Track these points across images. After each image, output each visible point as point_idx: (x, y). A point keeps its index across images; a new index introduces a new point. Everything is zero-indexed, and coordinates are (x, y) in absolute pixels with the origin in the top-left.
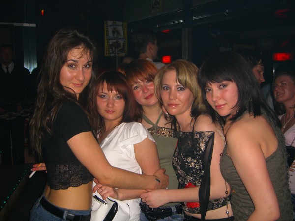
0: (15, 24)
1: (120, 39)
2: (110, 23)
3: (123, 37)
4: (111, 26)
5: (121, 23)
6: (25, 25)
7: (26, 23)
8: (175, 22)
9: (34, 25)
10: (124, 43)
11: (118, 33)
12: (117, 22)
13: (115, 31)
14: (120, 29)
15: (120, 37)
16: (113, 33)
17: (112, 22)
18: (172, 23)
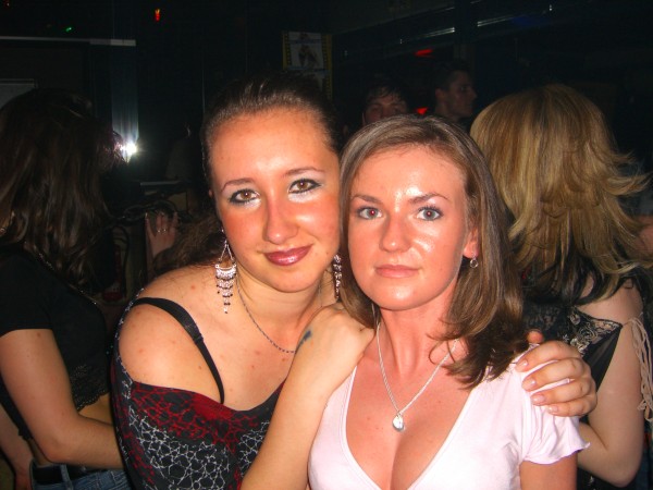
0: (94, 41)
1: (316, 70)
2: (294, 36)
3: (322, 66)
4: (297, 42)
5: (317, 36)
6: (115, 42)
7: (116, 38)
8: (439, 33)
9: (131, 43)
10: (324, 81)
11: (312, 58)
12: (309, 34)
13: (306, 55)
14: (317, 49)
15: (316, 67)
16: (302, 57)
17: (298, 34)
18: (433, 34)
